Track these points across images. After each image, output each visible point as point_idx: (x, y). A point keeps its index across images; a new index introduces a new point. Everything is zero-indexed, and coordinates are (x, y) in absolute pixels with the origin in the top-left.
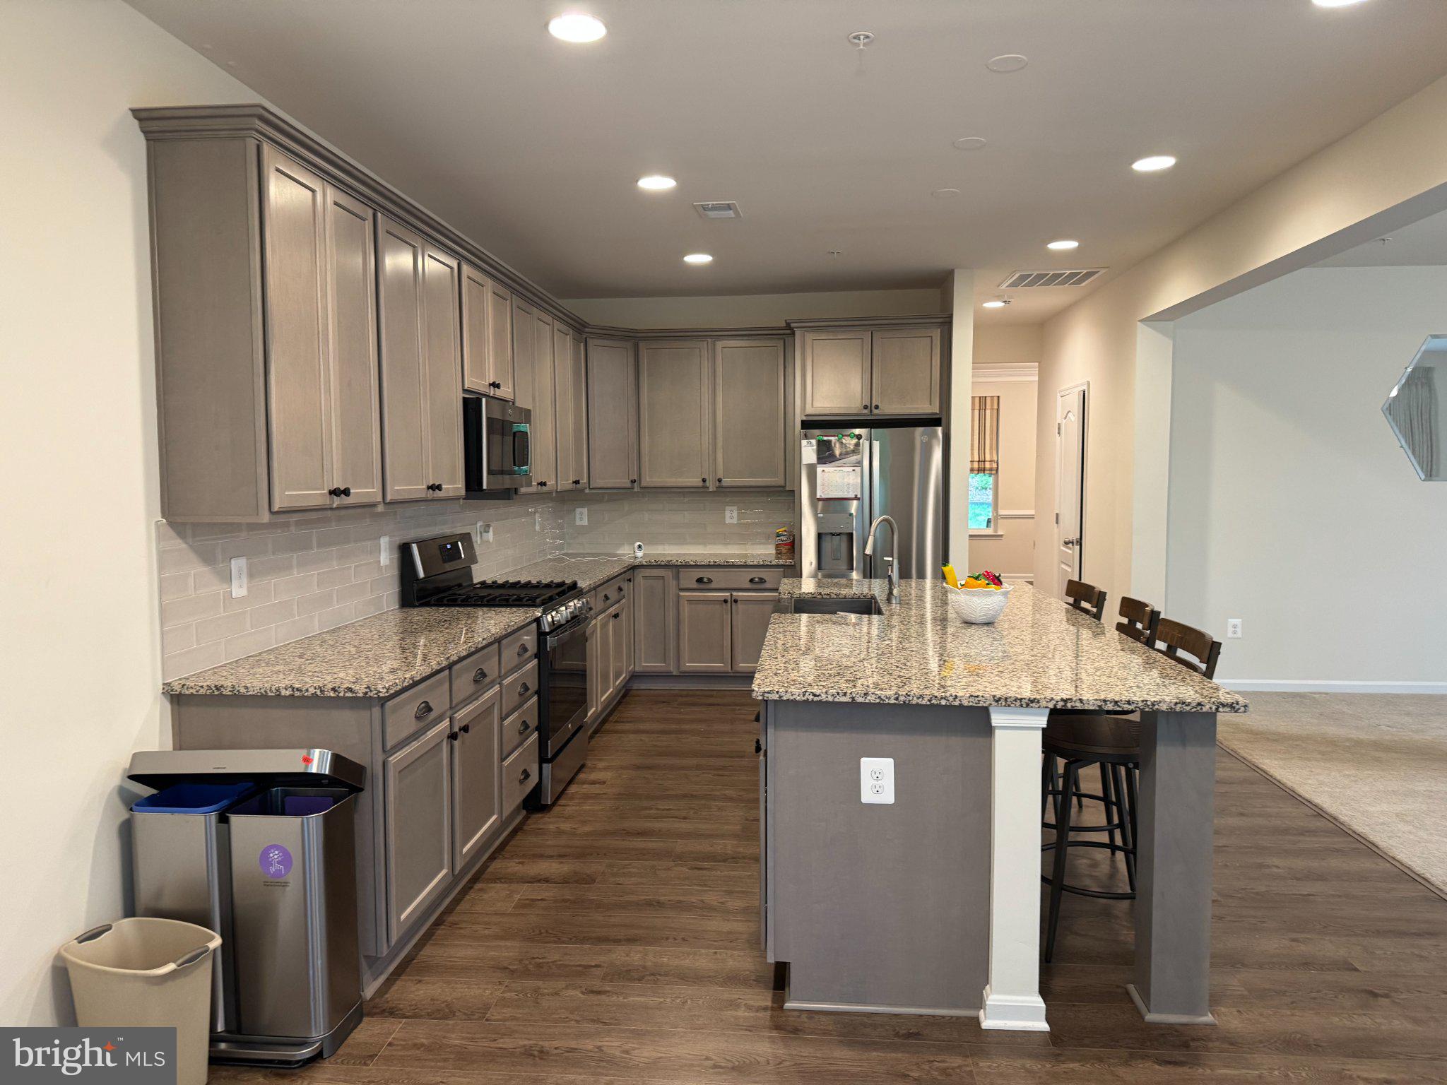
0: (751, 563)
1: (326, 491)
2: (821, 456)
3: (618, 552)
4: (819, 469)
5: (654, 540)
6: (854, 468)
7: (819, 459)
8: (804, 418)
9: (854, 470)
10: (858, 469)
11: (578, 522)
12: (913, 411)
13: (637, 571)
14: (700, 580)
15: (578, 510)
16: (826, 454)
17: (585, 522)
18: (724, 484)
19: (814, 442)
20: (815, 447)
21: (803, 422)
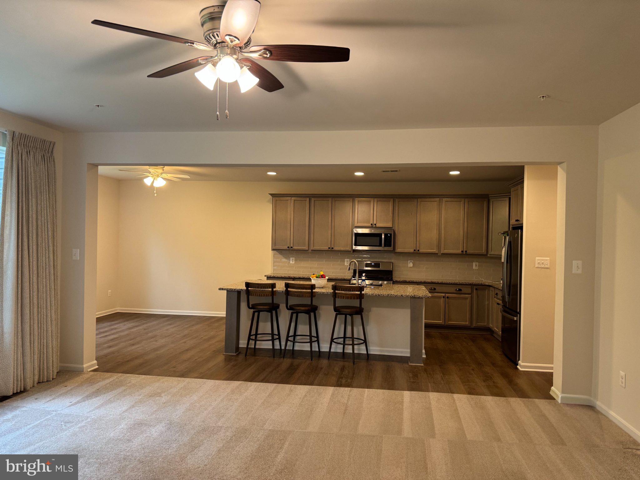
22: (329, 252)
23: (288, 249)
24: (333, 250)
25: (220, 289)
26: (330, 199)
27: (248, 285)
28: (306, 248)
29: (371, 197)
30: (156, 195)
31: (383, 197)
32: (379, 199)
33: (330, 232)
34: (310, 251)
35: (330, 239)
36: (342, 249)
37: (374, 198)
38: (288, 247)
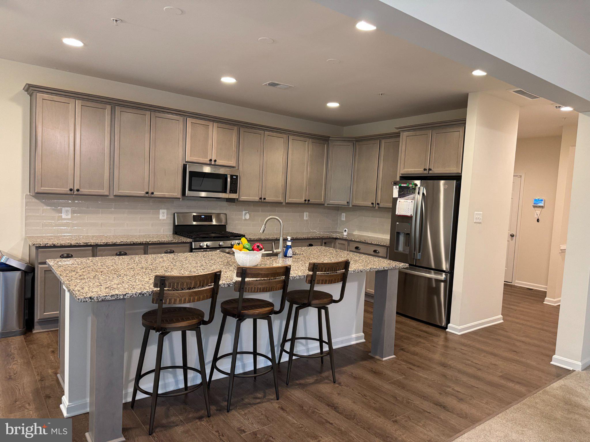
0: (374, 243)
1: (68, 189)
2: (400, 194)
3: (354, 233)
4: (399, 200)
5: (366, 230)
6: (412, 201)
7: (399, 195)
8: (401, 175)
9: (412, 202)
10: (413, 201)
11: (342, 219)
12: (448, 172)
13: (337, 240)
14: (357, 248)
15: (343, 214)
16: (403, 193)
17: (344, 219)
18: (380, 206)
19: (398, 186)
20: (398, 189)
21: (401, 177)
22: (146, 199)
23: (69, 192)
24: (152, 195)
26: (148, 113)
28: (105, 192)
29: (209, 120)
31: (226, 123)
32: (220, 125)
33: (147, 167)
34: (112, 197)
35: (147, 179)
36: (167, 194)
37: (214, 121)
38: (71, 190)
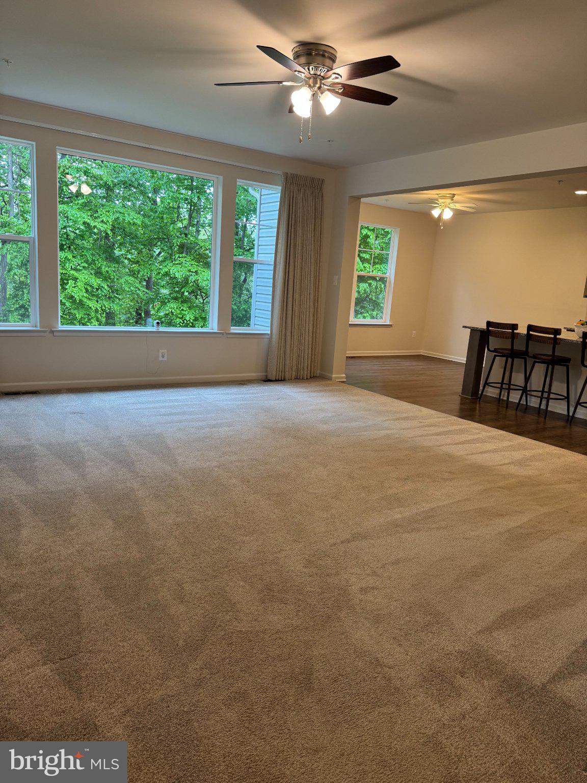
25: (464, 327)
27: (489, 324)
30: (442, 228)
